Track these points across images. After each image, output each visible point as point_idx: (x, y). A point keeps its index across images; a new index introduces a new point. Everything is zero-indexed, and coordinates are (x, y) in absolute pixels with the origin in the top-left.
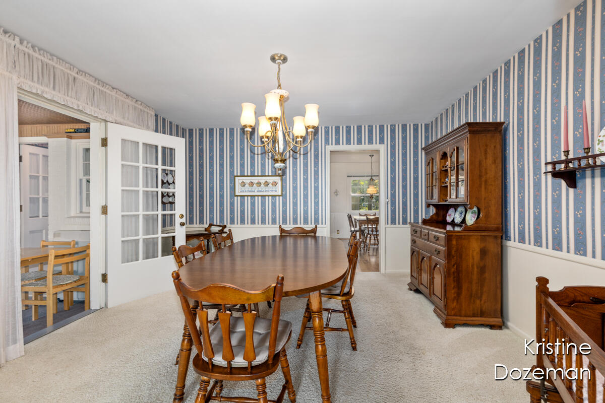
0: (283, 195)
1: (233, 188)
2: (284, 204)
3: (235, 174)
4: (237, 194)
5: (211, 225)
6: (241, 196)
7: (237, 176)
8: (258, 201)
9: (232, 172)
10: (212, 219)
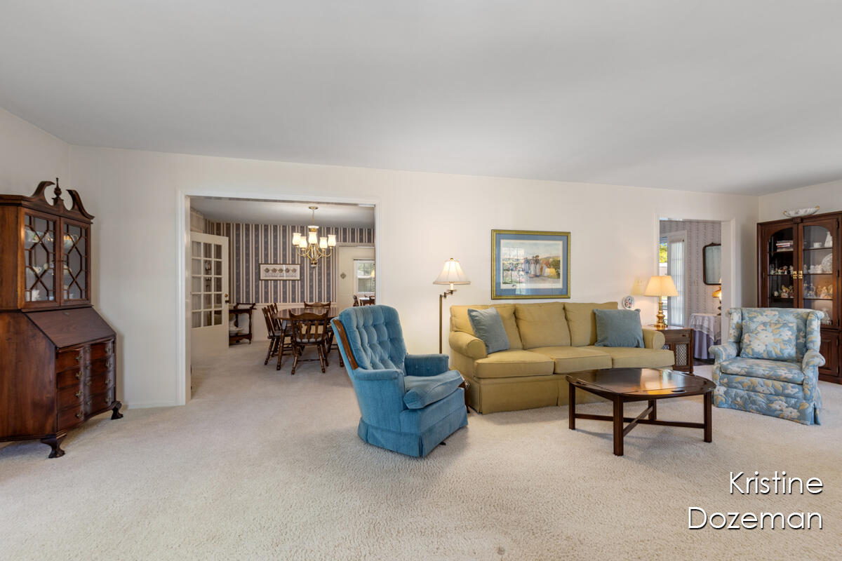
0: (302, 279)
1: (258, 274)
2: (302, 286)
3: (260, 262)
4: (261, 278)
5: (238, 304)
6: (265, 280)
7: (262, 264)
8: (280, 285)
9: (257, 261)
10: (238, 299)
